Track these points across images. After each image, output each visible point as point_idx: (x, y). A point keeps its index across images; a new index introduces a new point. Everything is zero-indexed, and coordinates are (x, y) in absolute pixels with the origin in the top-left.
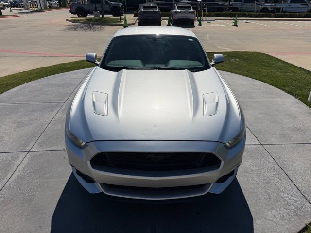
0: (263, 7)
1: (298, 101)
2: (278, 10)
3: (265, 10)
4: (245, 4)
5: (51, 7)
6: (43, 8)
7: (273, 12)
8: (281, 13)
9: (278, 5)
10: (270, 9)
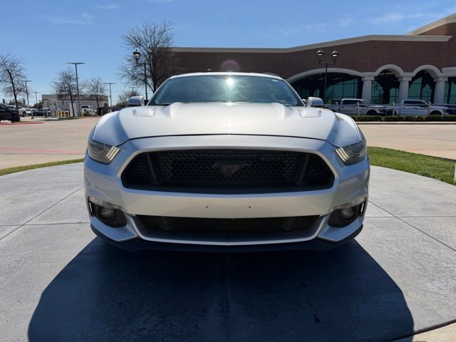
0: (369, 109)
1: (440, 182)
2: (390, 112)
3: (372, 112)
4: (344, 106)
5: (87, 115)
6: (76, 115)
7: (383, 115)
8: (393, 116)
9: (388, 107)
10: (378, 112)
